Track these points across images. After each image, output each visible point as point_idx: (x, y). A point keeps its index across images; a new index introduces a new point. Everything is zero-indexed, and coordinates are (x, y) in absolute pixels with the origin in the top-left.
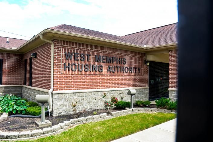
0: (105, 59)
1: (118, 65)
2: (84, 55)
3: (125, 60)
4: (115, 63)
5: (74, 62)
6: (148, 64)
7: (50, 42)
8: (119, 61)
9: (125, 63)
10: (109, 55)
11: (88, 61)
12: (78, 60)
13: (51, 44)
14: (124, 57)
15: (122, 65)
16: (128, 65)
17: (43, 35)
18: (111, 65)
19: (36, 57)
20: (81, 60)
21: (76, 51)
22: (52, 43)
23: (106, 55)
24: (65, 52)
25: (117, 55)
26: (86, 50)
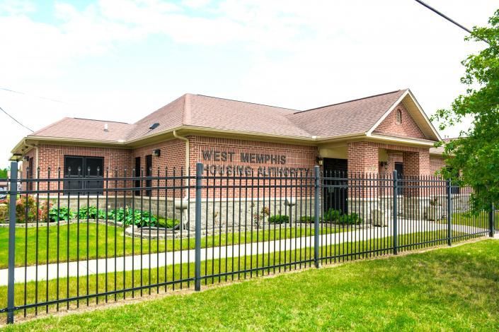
0: (254, 158)
1: (274, 165)
2: (226, 154)
3: (285, 157)
4: (269, 162)
5: (214, 163)
6: (321, 163)
7: (185, 139)
8: (275, 160)
9: (284, 162)
10: (260, 152)
11: (231, 161)
12: (218, 160)
13: (185, 141)
14: (281, 154)
15: (280, 166)
16: (289, 165)
17: (177, 131)
18: (262, 165)
19: (159, 155)
20: (222, 160)
21: (216, 149)
22: (187, 140)
23: (255, 152)
24: (202, 151)
25: (272, 152)
26: (229, 147)
